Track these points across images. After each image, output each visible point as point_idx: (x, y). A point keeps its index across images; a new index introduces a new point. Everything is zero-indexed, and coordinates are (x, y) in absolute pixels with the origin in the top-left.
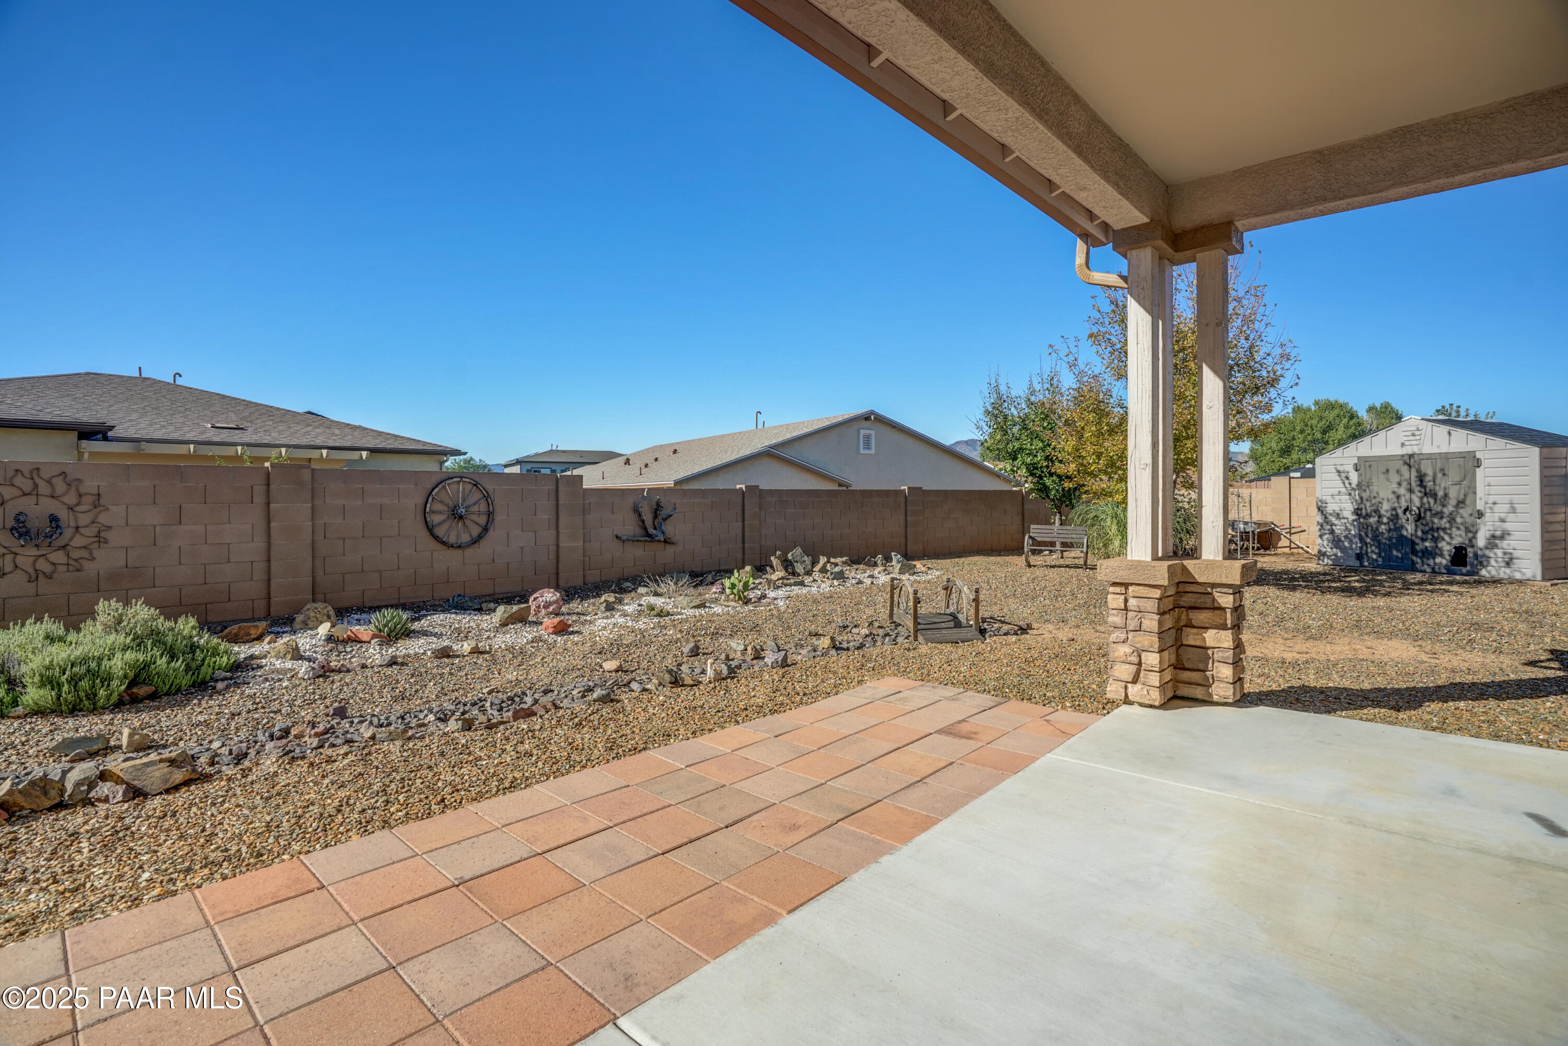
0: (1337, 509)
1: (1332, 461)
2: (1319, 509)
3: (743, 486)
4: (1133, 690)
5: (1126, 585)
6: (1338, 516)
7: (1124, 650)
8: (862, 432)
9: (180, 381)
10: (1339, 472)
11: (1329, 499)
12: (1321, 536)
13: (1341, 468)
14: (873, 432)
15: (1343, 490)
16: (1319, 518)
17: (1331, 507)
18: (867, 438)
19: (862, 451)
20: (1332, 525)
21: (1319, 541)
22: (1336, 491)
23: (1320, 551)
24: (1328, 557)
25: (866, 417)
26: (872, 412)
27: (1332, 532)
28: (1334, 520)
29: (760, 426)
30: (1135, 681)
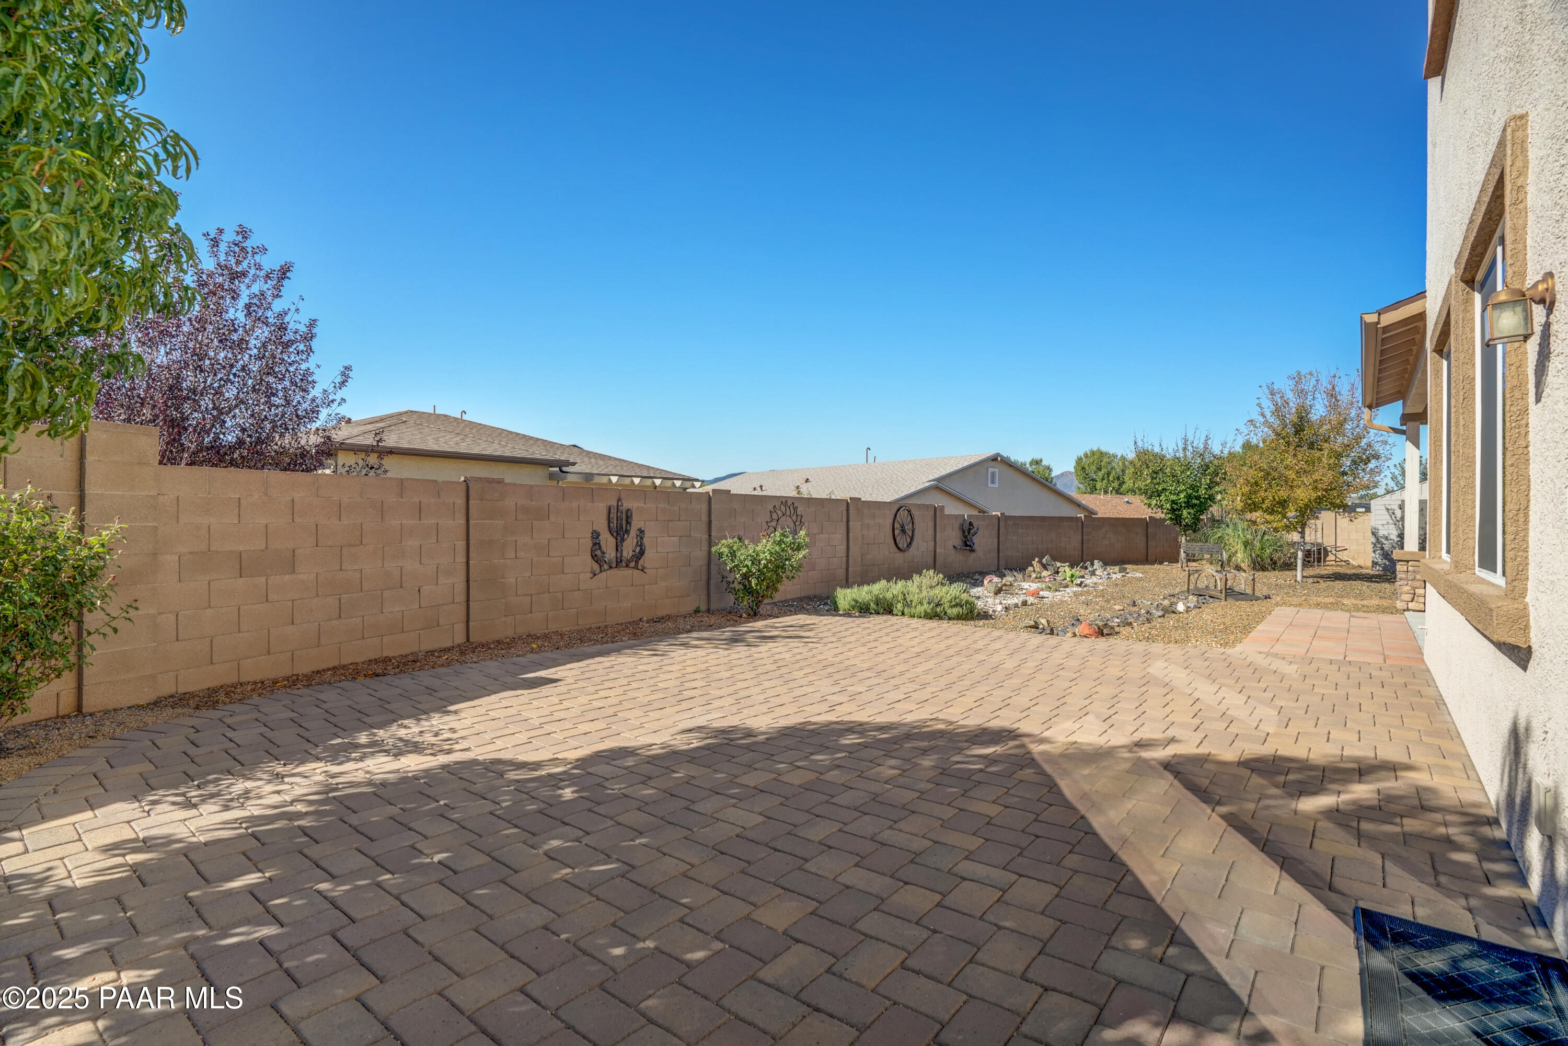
0: (1386, 534)
1: (1383, 503)
2: (1373, 533)
3: (999, 514)
4: (1411, 605)
5: (1408, 561)
6: (1386, 538)
7: (1406, 588)
8: (990, 470)
9: (465, 417)
10: (1387, 509)
11: (1380, 527)
12: (1374, 552)
13: (1389, 507)
14: (997, 470)
15: (1391, 521)
16: (1373, 540)
17: (1381, 533)
18: (993, 474)
19: (990, 485)
20: (1382, 544)
21: (1373, 555)
22: (1385, 522)
23: (1373, 562)
24: (1380, 565)
25: (994, 459)
26: (998, 454)
27: (1382, 549)
28: (1384, 541)
29: (871, 460)
30: (1412, 601)
